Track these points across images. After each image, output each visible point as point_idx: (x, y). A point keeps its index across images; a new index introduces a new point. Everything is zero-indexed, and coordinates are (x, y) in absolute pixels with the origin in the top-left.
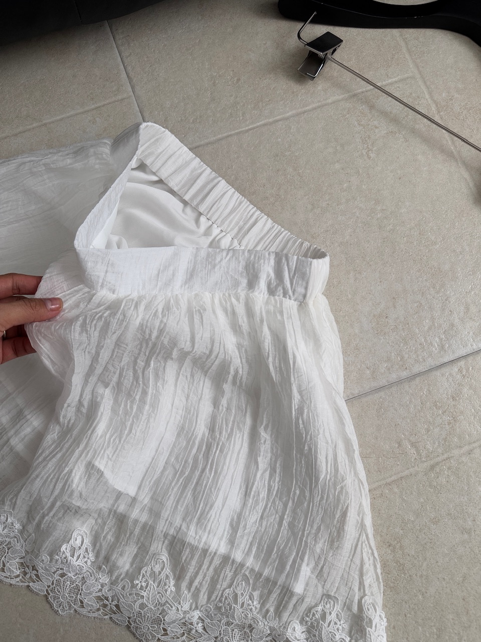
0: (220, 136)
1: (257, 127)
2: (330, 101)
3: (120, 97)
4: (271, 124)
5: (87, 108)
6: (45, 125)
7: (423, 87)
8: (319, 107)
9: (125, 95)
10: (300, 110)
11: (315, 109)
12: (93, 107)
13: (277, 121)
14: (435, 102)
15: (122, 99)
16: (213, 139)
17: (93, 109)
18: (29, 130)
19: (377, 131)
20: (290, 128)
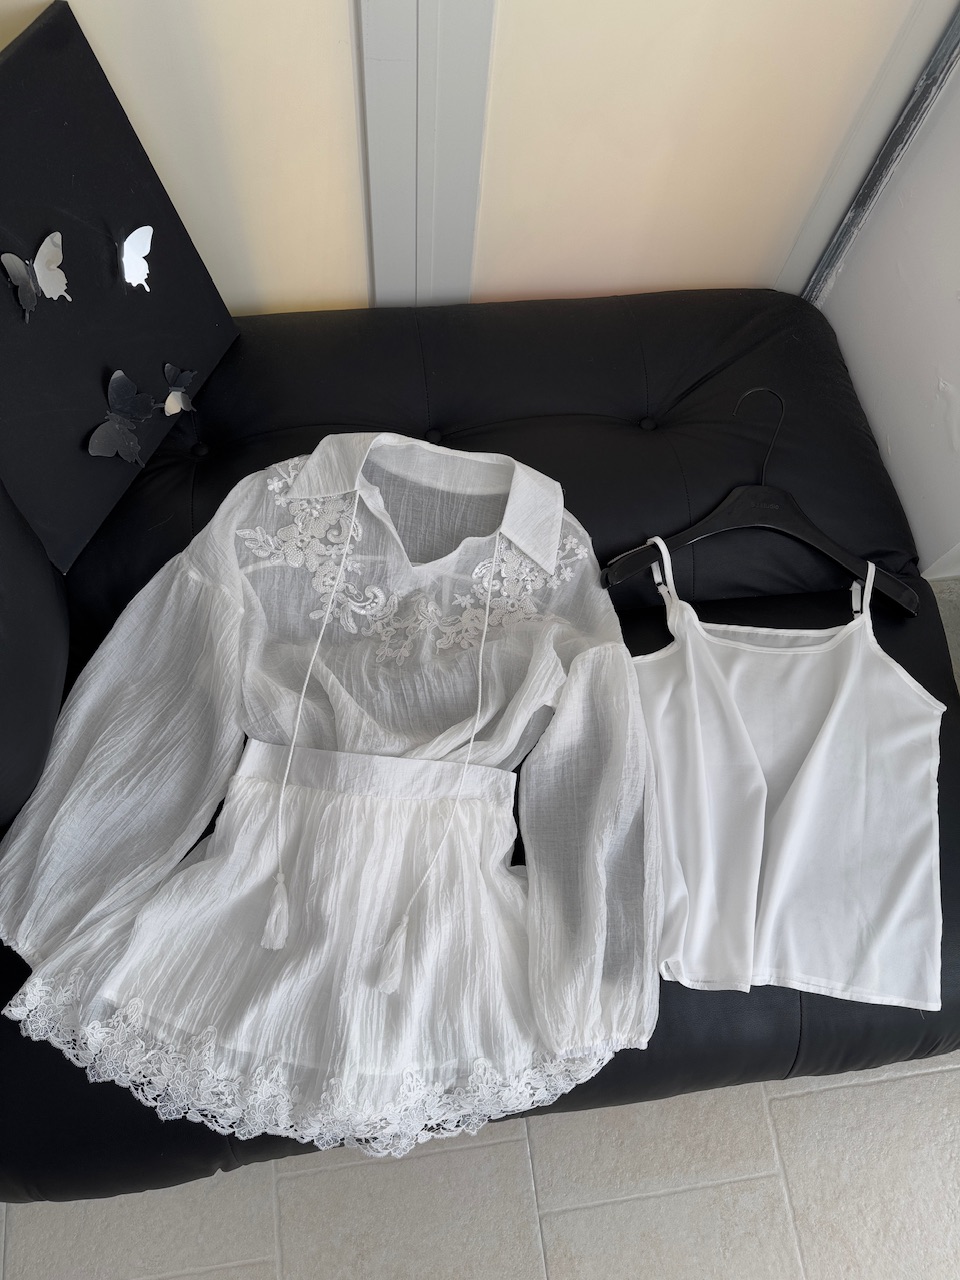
0: (597, 1202)
1: (631, 1200)
2: (699, 1185)
3: (515, 1138)
4: (644, 1199)
5: (485, 1143)
6: (446, 1152)
7: (784, 1190)
8: (689, 1190)
9: (520, 1137)
10: (671, 1190)
11: (685, 1191)
12: (491, 1142)
13: (650, 1197)
14: (793, 1209)
15: (518, 1140)
16: (589, 1204)
17: (490, 1145)
18: (431, 1155)
19: (736, 1228)
20: (660, 1207)
